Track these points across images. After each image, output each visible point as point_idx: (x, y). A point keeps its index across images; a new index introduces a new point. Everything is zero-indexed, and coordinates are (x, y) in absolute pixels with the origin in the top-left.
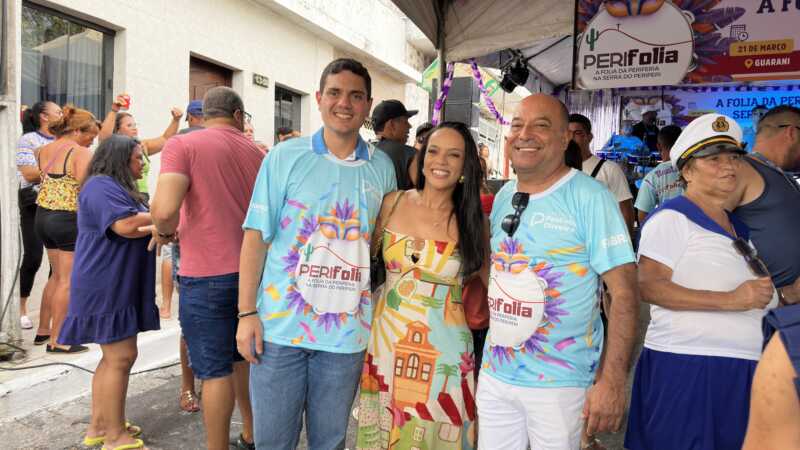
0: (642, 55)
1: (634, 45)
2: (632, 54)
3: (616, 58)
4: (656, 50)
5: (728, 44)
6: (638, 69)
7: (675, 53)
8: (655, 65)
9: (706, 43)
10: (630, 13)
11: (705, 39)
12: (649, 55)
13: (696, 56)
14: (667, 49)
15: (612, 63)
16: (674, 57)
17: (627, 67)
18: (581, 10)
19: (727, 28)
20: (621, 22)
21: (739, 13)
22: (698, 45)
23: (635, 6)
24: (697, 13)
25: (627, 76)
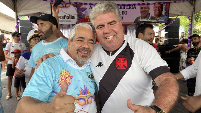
0: (67, 17)
1: (65, 14)
2: (65, 16)
4: (70, 16)
5: (84, 16)
6: (66, 20)
7: (74, 17)
9: (80, 15)
10: (63, 7)
11: (80, 14)
12: (68, 17)
13: (78, 18)
14: (72, 16)
15: (60, 18)
16: (74, 18)
19: (84, 12)
21: (86, 9)
22: (78, 15)
23: (64, 5)
24: (78, 8)
25: (64, 22)
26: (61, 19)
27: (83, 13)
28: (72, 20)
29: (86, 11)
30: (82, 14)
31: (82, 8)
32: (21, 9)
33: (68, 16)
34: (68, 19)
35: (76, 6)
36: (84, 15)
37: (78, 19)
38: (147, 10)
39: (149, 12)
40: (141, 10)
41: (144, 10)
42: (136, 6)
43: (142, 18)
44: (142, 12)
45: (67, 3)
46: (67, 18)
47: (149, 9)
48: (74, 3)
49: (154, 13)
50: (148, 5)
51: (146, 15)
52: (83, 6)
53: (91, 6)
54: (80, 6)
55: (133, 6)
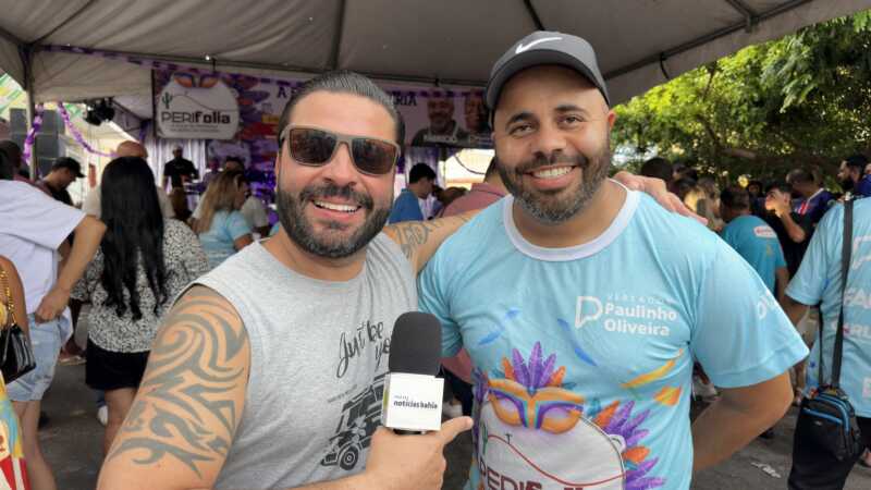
0: (205, 117)
1: (199, 109)
2: (197, 114)
3: (186, 116)
4: (214, 114)
5: (261, 116)
6: (203, 126)
7: (228, 117)
8: (215, 125)
9: (248, 113)
11: (246, 109)
12: (210, 117)
13: (242, 121)
14: (221, 114)
17: (194, 124)
18: (157, 77)
19: (260, 104)
20: (188, 90)
21: (266, 95)
22: (242, 114)
23: (197, 80)
24: (240, 91)
25: (196, 131)
26: (187, 123)
27: (259, 107)
28: (221, 126)
29: (266, 101)
30: (254, 109)
31: (255, 93)
32: (47, 84)
33: (210, 112)
34: (210, 121)
35: (235, 86)
36: (261, 113)
37: (240, 124)
38: (447, 110)
39: (454, 118)
40: (432, 110)
41: (438, 110)
42: (416, 98)
43: (433, 133)
44: (432, 117)
45: (208, 76)
46: (205, 121)
47: (452, 109)
48: (227, 76)
49: (467, 119)
50: (451, 99)
51: (443, 125)
52: (259, 88)
53: (282, 89)
54: (248, 88)
55: (408, 99)
